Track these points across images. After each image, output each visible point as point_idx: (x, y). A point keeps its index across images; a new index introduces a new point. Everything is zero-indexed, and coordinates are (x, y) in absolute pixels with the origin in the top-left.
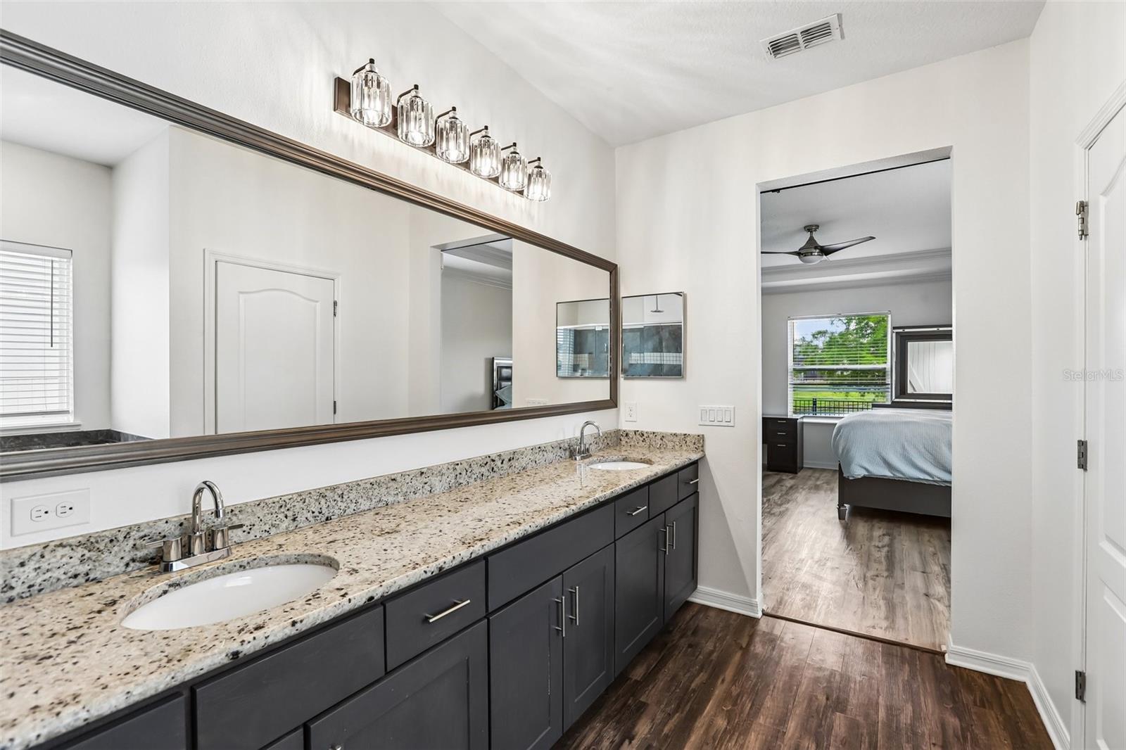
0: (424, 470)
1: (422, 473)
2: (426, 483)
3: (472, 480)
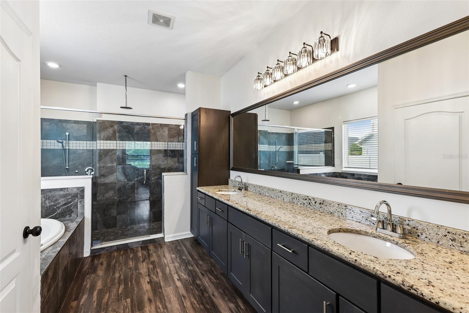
0: (281, 191)
1: (281, 192)
2: (282, 196)
3: (299, 204)
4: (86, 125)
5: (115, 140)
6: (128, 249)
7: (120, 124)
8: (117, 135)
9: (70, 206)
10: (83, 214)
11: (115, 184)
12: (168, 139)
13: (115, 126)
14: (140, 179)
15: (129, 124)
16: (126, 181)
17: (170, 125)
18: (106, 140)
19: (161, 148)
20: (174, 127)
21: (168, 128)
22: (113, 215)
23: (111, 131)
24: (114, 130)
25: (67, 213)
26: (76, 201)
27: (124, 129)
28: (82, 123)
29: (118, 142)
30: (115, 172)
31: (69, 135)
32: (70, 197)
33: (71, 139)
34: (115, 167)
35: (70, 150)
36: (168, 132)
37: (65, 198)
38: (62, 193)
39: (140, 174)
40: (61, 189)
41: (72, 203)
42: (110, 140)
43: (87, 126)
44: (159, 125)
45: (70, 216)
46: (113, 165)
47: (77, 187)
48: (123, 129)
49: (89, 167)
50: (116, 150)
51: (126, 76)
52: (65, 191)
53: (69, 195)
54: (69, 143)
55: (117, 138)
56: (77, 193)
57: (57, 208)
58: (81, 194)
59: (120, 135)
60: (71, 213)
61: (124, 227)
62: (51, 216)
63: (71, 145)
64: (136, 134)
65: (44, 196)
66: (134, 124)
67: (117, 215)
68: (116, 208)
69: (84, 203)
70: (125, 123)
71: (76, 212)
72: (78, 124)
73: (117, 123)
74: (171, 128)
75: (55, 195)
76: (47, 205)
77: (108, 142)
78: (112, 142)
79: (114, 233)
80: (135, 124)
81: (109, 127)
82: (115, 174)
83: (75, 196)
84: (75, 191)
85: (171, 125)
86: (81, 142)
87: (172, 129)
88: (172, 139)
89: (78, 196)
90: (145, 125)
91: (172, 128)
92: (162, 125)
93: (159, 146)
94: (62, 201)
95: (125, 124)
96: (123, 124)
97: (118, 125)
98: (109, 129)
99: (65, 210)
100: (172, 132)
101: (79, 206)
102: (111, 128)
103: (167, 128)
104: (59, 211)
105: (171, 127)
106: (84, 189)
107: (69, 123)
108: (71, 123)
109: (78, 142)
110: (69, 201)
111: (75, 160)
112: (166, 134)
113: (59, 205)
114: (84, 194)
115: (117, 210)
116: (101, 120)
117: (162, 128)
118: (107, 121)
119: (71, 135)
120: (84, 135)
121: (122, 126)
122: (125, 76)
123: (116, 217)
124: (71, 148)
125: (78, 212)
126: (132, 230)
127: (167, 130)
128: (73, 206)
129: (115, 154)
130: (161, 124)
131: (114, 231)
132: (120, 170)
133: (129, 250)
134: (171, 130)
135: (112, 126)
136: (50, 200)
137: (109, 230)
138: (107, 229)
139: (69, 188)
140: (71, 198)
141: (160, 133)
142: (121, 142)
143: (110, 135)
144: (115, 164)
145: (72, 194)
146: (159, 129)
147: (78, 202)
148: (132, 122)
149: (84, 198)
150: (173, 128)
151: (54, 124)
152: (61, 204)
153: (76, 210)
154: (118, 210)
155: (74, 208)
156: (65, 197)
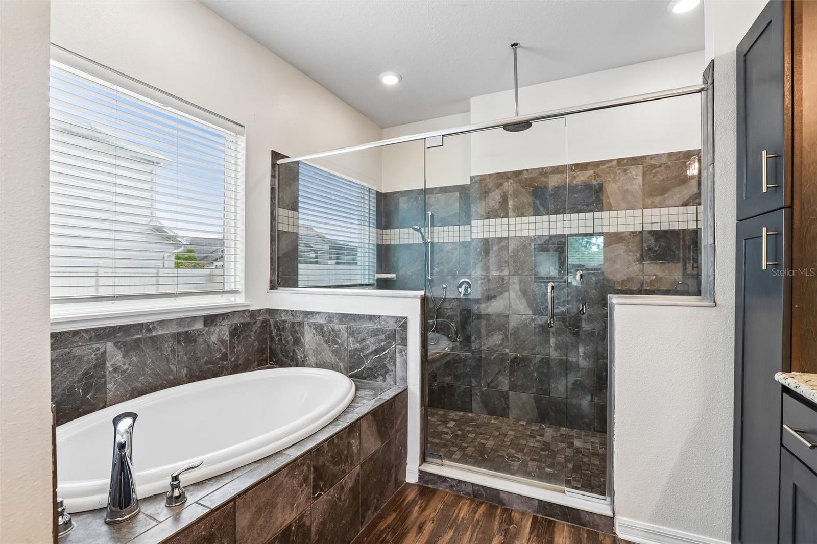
4: (457, 194)
5: (507, 216)
6: (497, 507)
7: (515, 179)
8: (511, 203)
9: (383, 357)
10: (405, 379)
11: (505, 319)
12: (644, 200)
13: (506, 184)
14: (563, 312)
15: (536, 174)
16: (530, 312)
17: (648, 158)
18: (488, 218)
19: (621, 229)
20: (664, 160)
21: (643, 168)
22: (503, 389)
23: (497, 197)
24: (504, 193)
25: (380, 373)
26: (392, 347)
27: (523, 187)
28: (451, 190)
29: (512, 220)
30: (506, 291)
31: (432, 216)
32: (383, 337)
33: (436, 224)
34: (506, 278)
35: (435, 245)
36: (644, 180)
37: (375, 337)
38: (371, 325)
39: (562, 300)
40: (371, 318)
41: (386, 352)
42: (495, 217)
43: (460, 194)
44: (615, 163)
45: (384, 380)
46: (502, 274)
47: (395, 317)
48: (522, 189)
49: (464, 278)
50: (507, 238)
51: (516, 45)
52: (376, 323)
53: (382, 331)
54: (432, 232)
55: (510, 211)
56: (395, 330)
57: (365, 356)
58: (402, 335)
59: (515, 203)
60: (386, 373)
61: (524, 423)
62: (356, 371)
63: (435, 235)
64: (551, 195)
65: (347, 328)
66: (546, 173)
67: (510, 389)
68: (508, 374)
69: (406, 355)
70: (525, 172)
71: (393, 373)
72: (446, 192)
73: (509, 175)
74: (654, 167)
75: (361, 329)
76: (351, 347)
77: (492, 221)
78: (499, 221)
79: (498, 433)
80: (551, 170)
81: (493, 189)
82: (506, 294)
83: (391, 336)
84: (392, 325)
85: (652, 157)
86: (451, 228)
87: (658, 169)
88: (658, 199)
89: (397, 337)
90: (574, 171)
91: (658, 165)
92: (625, 161)
93: (614, 221)
94: (371, 344)
95: (526, 176)
96: (521, 177)
97: (512, 181)
98: (493, 194)
99: (375, 364)
100: (655, 179)
101: (398, 361)
102: (497, 191)
103: (641, 167)
104: (367, 364)
105: (653, 162)
106: (406, 323)
107: (432, 194)
108: (436, 194)
109: (446, 228)
110: (382, 346)
111: (442, 264)
112: (636, 187)
113: (368, 352)
114: (406, 335)
115: (510, 379)
116: (478, 176)
117: (625, 171)
118: (489, 175)
119: (435, 217)
120: (455, 214)
121: (520, 182)
122: (512, 46)
123: (507, 393)
124: (436, 241)
125: (397, 373)
126: (538, 438)
127: (641, 173)
128: (388, 359)
129: (507, 247)
130: (619, 161)
131: (500, 428)
132: (517, 287)
133: (499, 510)
134: (654, 171)
135: (500, 185)
136: (355, 338)
137: (492, 422)
138: (489, 416)
139: (383, 316)
140: (386, 340)
141: (618, 184)
142: (519, 219)
143: (495, 207)
144: (506, 273)
145: (386, 331)
146: (615, 174)
147: (397, 350)
148: (543, 169)
149: (407, 343)
150: (660, 166)
151: (413, 200)
152: (370, 350)
153: (393, 368)
154: (512, 379)
155: (389, 362)
156: (376, 335)
